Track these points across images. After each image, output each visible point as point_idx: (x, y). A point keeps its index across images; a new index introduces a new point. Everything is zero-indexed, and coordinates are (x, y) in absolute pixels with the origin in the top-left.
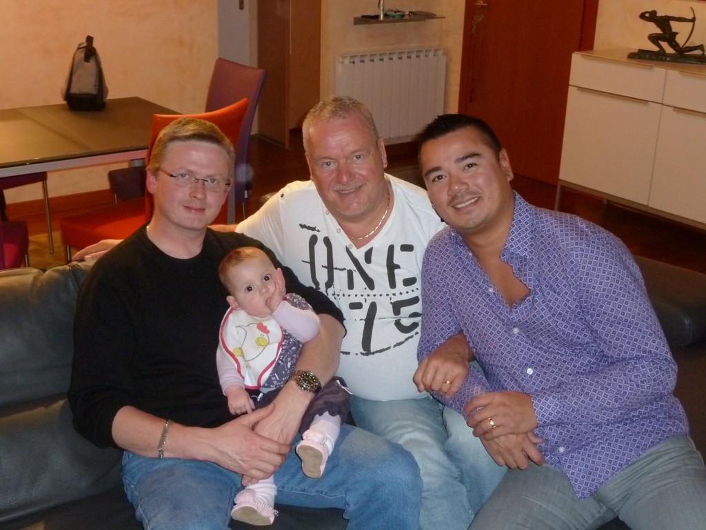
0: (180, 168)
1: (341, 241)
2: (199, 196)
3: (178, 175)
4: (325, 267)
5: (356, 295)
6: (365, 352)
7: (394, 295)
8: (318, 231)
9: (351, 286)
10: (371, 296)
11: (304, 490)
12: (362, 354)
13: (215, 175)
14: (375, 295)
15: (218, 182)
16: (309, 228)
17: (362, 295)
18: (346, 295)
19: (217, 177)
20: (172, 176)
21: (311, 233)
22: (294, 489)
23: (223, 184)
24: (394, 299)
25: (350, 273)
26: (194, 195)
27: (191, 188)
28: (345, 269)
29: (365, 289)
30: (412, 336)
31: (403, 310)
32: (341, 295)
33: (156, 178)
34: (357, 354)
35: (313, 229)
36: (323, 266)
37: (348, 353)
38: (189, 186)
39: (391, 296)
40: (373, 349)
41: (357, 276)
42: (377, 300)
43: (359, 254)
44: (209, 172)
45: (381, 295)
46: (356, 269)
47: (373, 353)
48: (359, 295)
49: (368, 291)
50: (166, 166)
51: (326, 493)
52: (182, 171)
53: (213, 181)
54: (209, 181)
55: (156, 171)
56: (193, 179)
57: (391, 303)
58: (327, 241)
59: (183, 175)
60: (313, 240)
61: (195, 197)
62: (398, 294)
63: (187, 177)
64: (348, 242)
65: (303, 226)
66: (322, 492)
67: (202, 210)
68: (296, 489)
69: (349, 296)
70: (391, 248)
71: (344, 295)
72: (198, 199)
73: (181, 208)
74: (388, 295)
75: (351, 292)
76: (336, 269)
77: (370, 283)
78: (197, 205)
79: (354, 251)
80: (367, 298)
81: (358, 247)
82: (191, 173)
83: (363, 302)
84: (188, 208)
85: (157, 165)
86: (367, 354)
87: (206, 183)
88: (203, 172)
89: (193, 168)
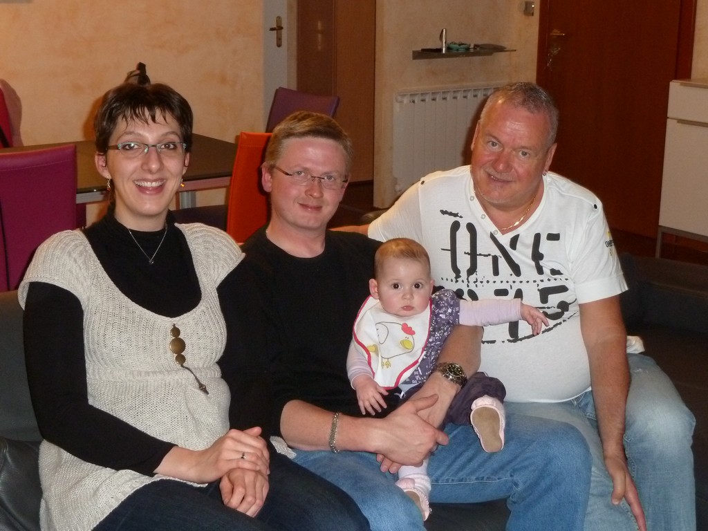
0: (296, 166)
1: (486, 226)
2: (315, 194)
3: (294, 173)
4: (468, 253)
5: (502, 282)
6: (512, 339)
7: (542, 281)
8: (461, 217)
9: (496, 272)
10: (517, 283)
11: (462, 480)
12: (509, 341)
13: (331, 172)
14: (521, 282)
15: (335, 179)
16: (451, 214)
17: (507, 282)
18: (491, 282)
19: (334, 174)
20: (287, 174)
21: (453, 219)
22: (450, 481)
23: (339, 181)
24: (542, 286)
25: (495, 259)
26: (309, 193)
27: (307, 186)
28: (489, 255)
29: (511, 275)
30: (560, 323)
31: (551, 297)
32: (485, 283)
33: (272, 175)
34: (503, 342)
35: (456, 215)
36: (465, 253)
37: (493, 342)
38: (305, 184)
39: (538, 282)
40: (520, 336)
41: (502, 262)
42: (524, 287)
43: (505, 240)
44: (326, 169)
45: (528, 282)
46: (501, 255)
47: (521, 340)
48: (505, 282)
49: (514, 277)
50: (280, 163)
51: (488, 478)
52: (298, 169)
53: (330, 178)
54: (326, 178)
55: (271, 169)
56: (309, 177)
57: (538, 290)
58: (471, 228)
59: (299, 173)
60: (455, 227)
61: (311, 195)
62: (545, 280)
63: (303, 174)
64: (493, 228)
65: (444, 212)
66: (483, 478)
67: (318, 208)
68: (453, 480)
69: (494, 282)
70: (537, 237)
71: (488, 282)
72: (314, 198)
73: (297, 206)
74: (535, 281)
75: (496, 278)
76: (480, 255)
77: (516, 269)
78: (312, 203)
79: (499, 236)
80: (512, 284)
81: (503, 233)
82: (306, 170)
83: (509, 289)
84: (304, 206)
85: (272, 163)
86: (514, 341)
87: (323, 180)
88: (320, 169)
89: (308, 165)
